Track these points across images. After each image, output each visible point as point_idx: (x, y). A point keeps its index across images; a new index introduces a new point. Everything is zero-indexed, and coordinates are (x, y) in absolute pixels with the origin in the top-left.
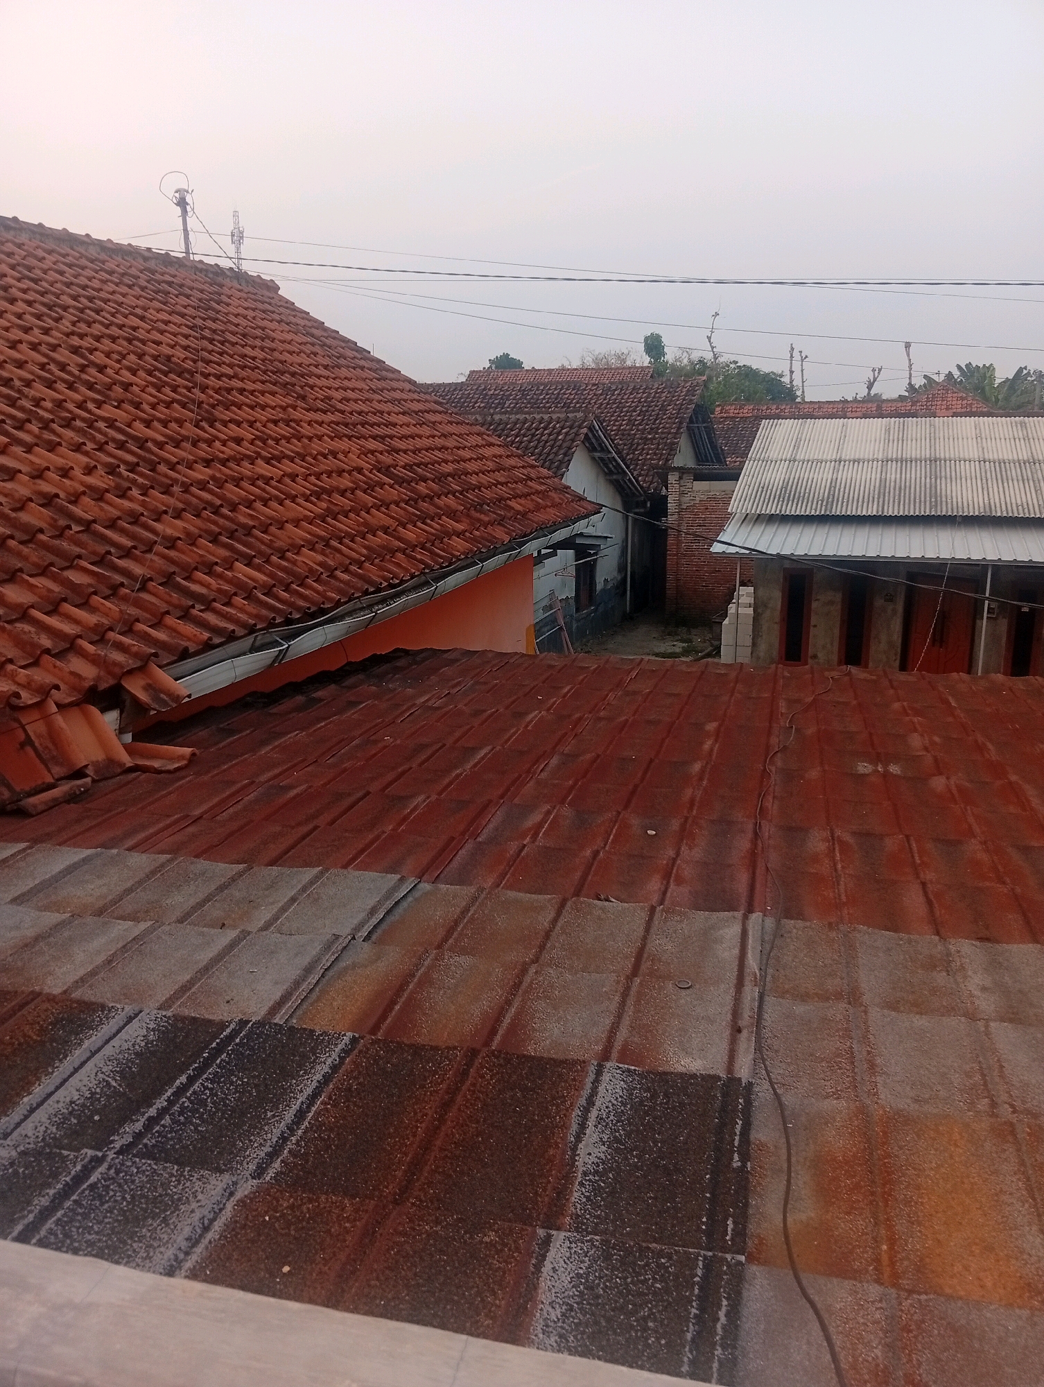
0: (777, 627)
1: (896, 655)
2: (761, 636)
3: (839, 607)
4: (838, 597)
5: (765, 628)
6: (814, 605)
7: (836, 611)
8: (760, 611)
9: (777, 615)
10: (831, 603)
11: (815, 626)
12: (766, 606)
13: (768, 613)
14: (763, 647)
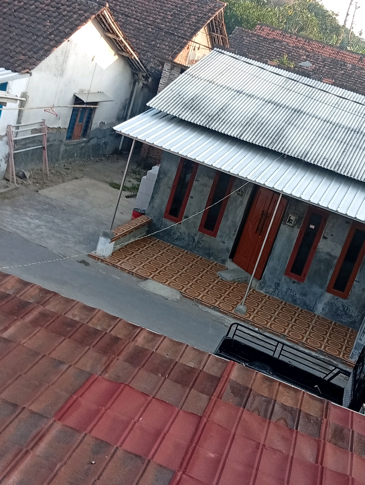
0: (169, 191)
1: (235, 231)
2: (158, 193)
3: (209, 189)
4: (211, 182)
5: (162, 189)
6: (195, 183)
7: (207, 191)
8: (161, 176)
9: (171, 183)
10: (205, 185)
11: (192, 197)
12: (166, 175)
13: (165, 180)
14: (157, 201)
